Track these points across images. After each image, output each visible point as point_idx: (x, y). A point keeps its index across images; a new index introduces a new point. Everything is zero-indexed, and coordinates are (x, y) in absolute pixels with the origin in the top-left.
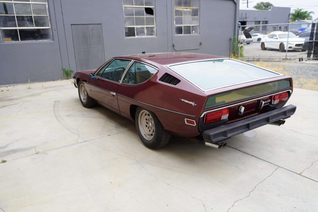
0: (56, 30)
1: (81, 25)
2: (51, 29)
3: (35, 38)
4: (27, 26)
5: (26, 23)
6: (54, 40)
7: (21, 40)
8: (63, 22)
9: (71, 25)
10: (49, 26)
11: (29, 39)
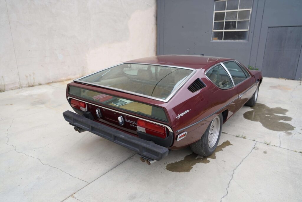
0: (253, 32)
1: (279, 28)
2: (248, 32)
3: (234, 38)
4: (231, 29)
5: (231, 27)
6: (248, 41)
7: (224, 40)
8: (261, 25)
9: (269, 27)
10: (247, 29)
11: (229, 39)
